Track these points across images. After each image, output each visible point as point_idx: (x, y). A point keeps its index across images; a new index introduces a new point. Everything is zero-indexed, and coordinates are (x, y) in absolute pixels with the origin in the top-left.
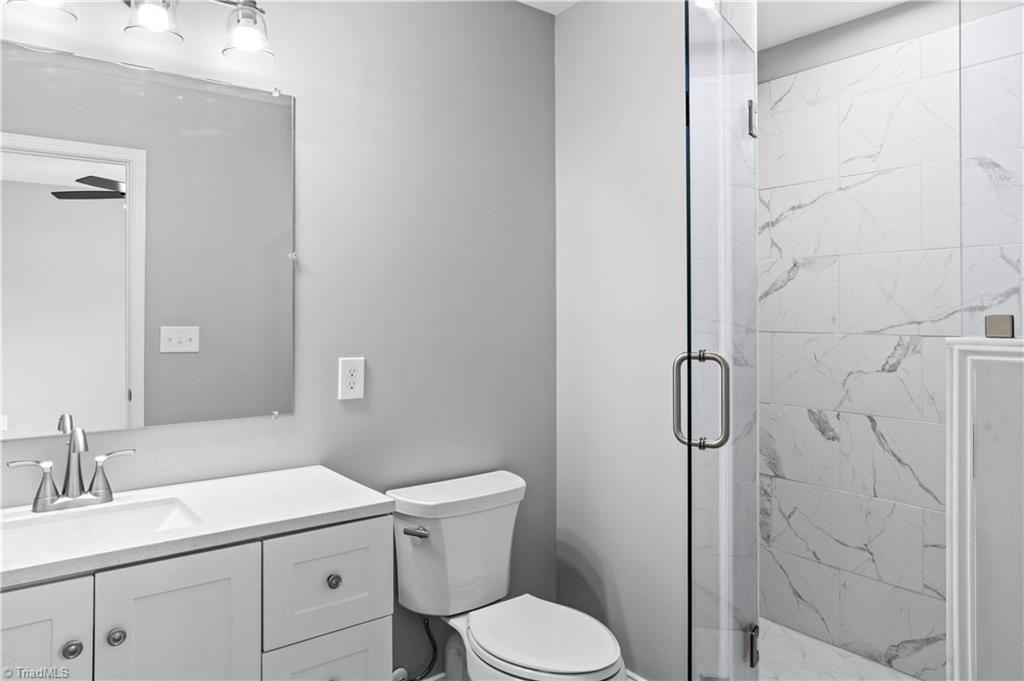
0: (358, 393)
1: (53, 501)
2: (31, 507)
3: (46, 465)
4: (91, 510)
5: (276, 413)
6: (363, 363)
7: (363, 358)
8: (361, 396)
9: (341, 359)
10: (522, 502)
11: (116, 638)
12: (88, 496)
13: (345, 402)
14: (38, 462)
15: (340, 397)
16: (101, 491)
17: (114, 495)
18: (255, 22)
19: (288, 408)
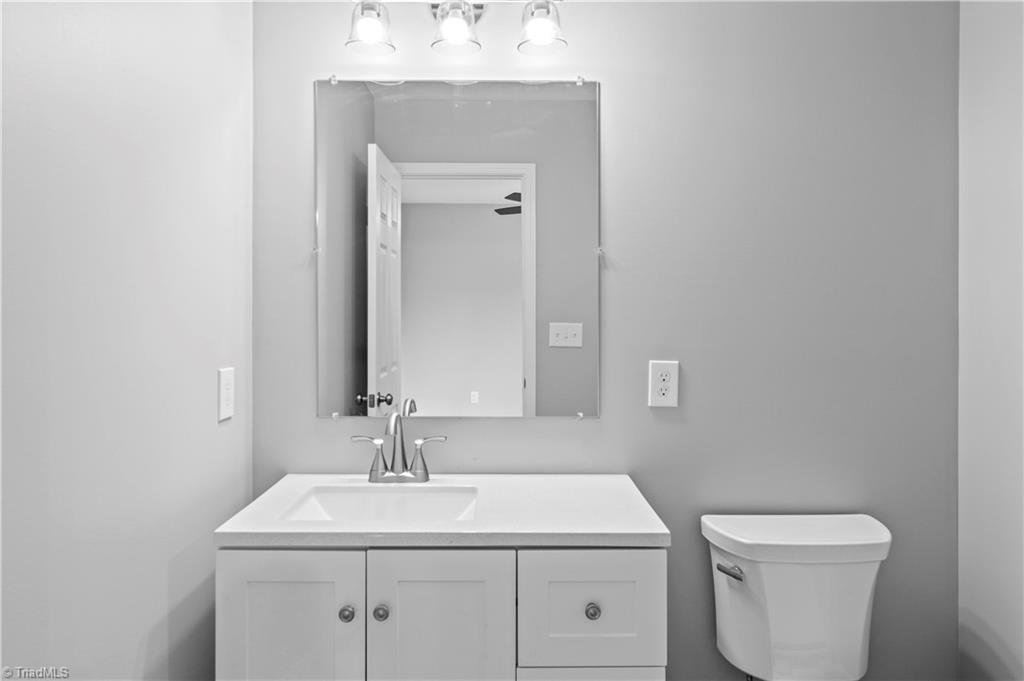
0: (671, 400)
1: (383, 474)
2: (367, 477)
3: (378, 442)
4: (407, 488)
5: (581, 414)
6: (677, 366)
7: (677, 362)
8: (675, 404)
9: (651, 362)
10: (882, 562)
11: (382, 614)
12: (407, 474)
13: (657, 410)
14: (373, 439)
15: (650, 404)
16: (420, 471)
17: (431, 476)
18: (548, 12)
19: (593, 412)
